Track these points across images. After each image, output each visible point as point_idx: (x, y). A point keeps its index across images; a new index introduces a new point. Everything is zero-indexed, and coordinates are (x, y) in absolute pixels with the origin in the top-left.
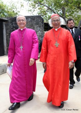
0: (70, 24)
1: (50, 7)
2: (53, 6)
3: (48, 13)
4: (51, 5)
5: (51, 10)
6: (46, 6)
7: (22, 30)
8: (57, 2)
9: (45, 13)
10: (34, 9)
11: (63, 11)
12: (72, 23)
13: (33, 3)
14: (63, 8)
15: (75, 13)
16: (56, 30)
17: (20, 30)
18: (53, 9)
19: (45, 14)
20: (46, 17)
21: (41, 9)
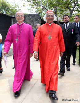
0: (65, 19)
1: (45, 7)
2: (47, 6)
3: (43, 11)
4: (46, 5)
5: (46, 9)
6: (42, 6)
7: (20, 24)
8: (51, 3)
9: (41, 11)
10: (33, 8)
11: (55, 10)
12: (67, 18)
13: (32, 3)
14: (55, 8)
15: (65, 12)
16: (50, 24)
17: (18, 25)
18: (48, 8)
19: (41, 13)
20: (42, 14)
21: (38, 8)
